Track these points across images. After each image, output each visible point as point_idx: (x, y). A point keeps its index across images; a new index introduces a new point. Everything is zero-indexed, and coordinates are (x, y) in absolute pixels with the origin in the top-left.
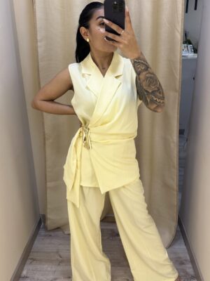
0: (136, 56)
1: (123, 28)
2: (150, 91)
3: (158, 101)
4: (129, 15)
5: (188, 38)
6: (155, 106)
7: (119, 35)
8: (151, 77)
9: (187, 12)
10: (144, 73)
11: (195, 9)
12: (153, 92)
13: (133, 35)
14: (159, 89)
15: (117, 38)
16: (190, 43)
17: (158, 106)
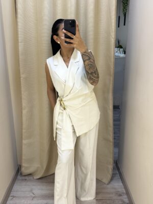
0: (84, 50)
1: (75, 35)
2: (90, 72)
3: (94, 79)
4: (78, 26)
5: (120, 44)
6: (92, 81)
7: (72, 39)
8: (91, 65)
9: (119, 27)
10: (87, 61)
11: (124, 25)
12: (92, 73)
13: (81, 38)
14: (95, 72)
15: (72, 41)
16: (121, 47)
17: (94, 82)
